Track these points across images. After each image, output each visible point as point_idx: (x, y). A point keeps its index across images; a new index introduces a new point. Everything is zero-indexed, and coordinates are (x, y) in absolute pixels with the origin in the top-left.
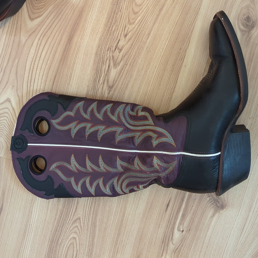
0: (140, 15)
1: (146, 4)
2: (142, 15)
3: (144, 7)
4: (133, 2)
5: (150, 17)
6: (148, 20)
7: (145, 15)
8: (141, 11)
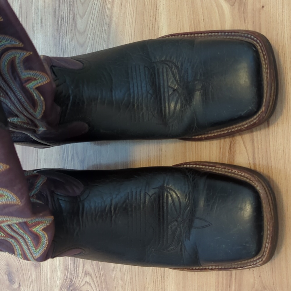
0: (88, 45)
1: (90, 26)
2: (91, 44)
3: (89, 32)
4: (75, 32)
5: (100, 42)
6: (99, 47)
7: (94, 42)
8: (87, 38)
